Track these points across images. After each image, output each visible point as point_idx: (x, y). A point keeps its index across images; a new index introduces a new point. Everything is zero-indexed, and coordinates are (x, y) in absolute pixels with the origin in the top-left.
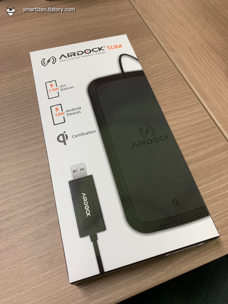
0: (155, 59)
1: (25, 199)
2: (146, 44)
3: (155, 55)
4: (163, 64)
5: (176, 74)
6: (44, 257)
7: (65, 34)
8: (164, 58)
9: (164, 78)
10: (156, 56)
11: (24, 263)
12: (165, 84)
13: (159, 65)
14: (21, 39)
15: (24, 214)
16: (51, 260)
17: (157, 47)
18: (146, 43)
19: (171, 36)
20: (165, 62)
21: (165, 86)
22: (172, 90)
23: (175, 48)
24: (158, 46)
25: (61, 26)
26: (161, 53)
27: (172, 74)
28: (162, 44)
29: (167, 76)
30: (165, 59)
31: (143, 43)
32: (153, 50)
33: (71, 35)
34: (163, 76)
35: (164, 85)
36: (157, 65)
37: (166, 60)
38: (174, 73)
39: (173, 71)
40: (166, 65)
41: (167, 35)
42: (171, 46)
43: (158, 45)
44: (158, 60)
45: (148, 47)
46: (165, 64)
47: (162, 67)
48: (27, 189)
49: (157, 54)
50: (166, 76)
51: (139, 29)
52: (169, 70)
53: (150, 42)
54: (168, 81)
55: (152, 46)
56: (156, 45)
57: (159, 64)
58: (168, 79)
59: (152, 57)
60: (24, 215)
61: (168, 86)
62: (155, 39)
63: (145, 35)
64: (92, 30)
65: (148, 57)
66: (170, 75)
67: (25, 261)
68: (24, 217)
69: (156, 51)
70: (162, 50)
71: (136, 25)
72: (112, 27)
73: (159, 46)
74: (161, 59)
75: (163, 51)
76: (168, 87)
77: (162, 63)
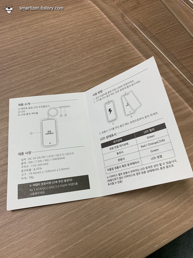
9: (166, 28)
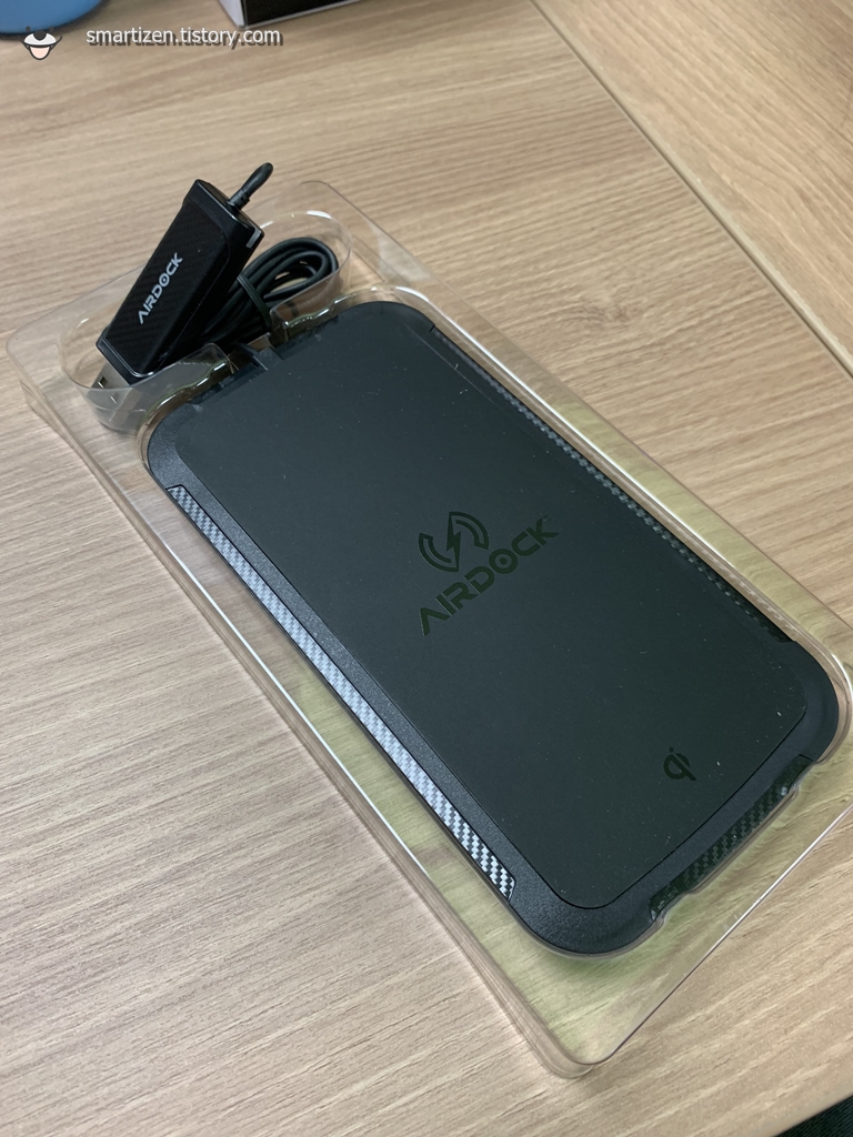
0: (678, 238)
1: (237, 791)
2: (636, 185)
3: (673, 222)
4: (710, 257)
5: (764, 292)
6: (338, 1025)
7: (325, 150)
8: (709, 234)
10: (678, 226)
11: (259, 1052)
12: (728, 330)
13: (695, 262)
14: (157, 174)
15: (236, 854)
16: (364, 1035)
17: (680, 192)
18: (636, 180)
19: (727, 149)
20: (715, 249)
21: (729, 338)
22: (755, 352)
23: (745, 196)
24: (683, 190)
25: (306, 123)
26: (697, 214)
27: (748, 293)
28: (697, 182)
29: (731, 301)
30: (713, 238)
31: (626, 178)
32: (666, 205)
33: (347, 154)
34: (716, 302)
35: (723, 337)
36: (687, 259)
37: (719, 241)
38: (757, 288)
39: (751, 279)
40: (723, 259)
41: (710, 146)
42: (730, 188)
43: (682, 187)
44: (689, 241)
45: (645, 196)
46: (718, 254)
47: (707, 266)
48: (241, 754)
49: (682, 220)
50: (726, 301)
51: (603, 129)
52: (736, 277)
53: (651, 174)
54: (734, 320)
55: (660, 188)
56: (674, 186)
57: (696, 257)
58: (736, 312)
59: (663, 232)
60: (237, 858)
61: (739, 338)
62: (666, 165)
63: (626, 150)
64: (424, 134)
65: (649, 232)
66: (741, 296)
67: (261, 1041)
68: (239, 864)
69: (677, 209)
70: (700, 203)
71: (590, 113)
72: (501, 122)
73: (687, 188)
74: (701, 237)
75: (703, 207)
76: (740, 342)
77: (705, 252)
